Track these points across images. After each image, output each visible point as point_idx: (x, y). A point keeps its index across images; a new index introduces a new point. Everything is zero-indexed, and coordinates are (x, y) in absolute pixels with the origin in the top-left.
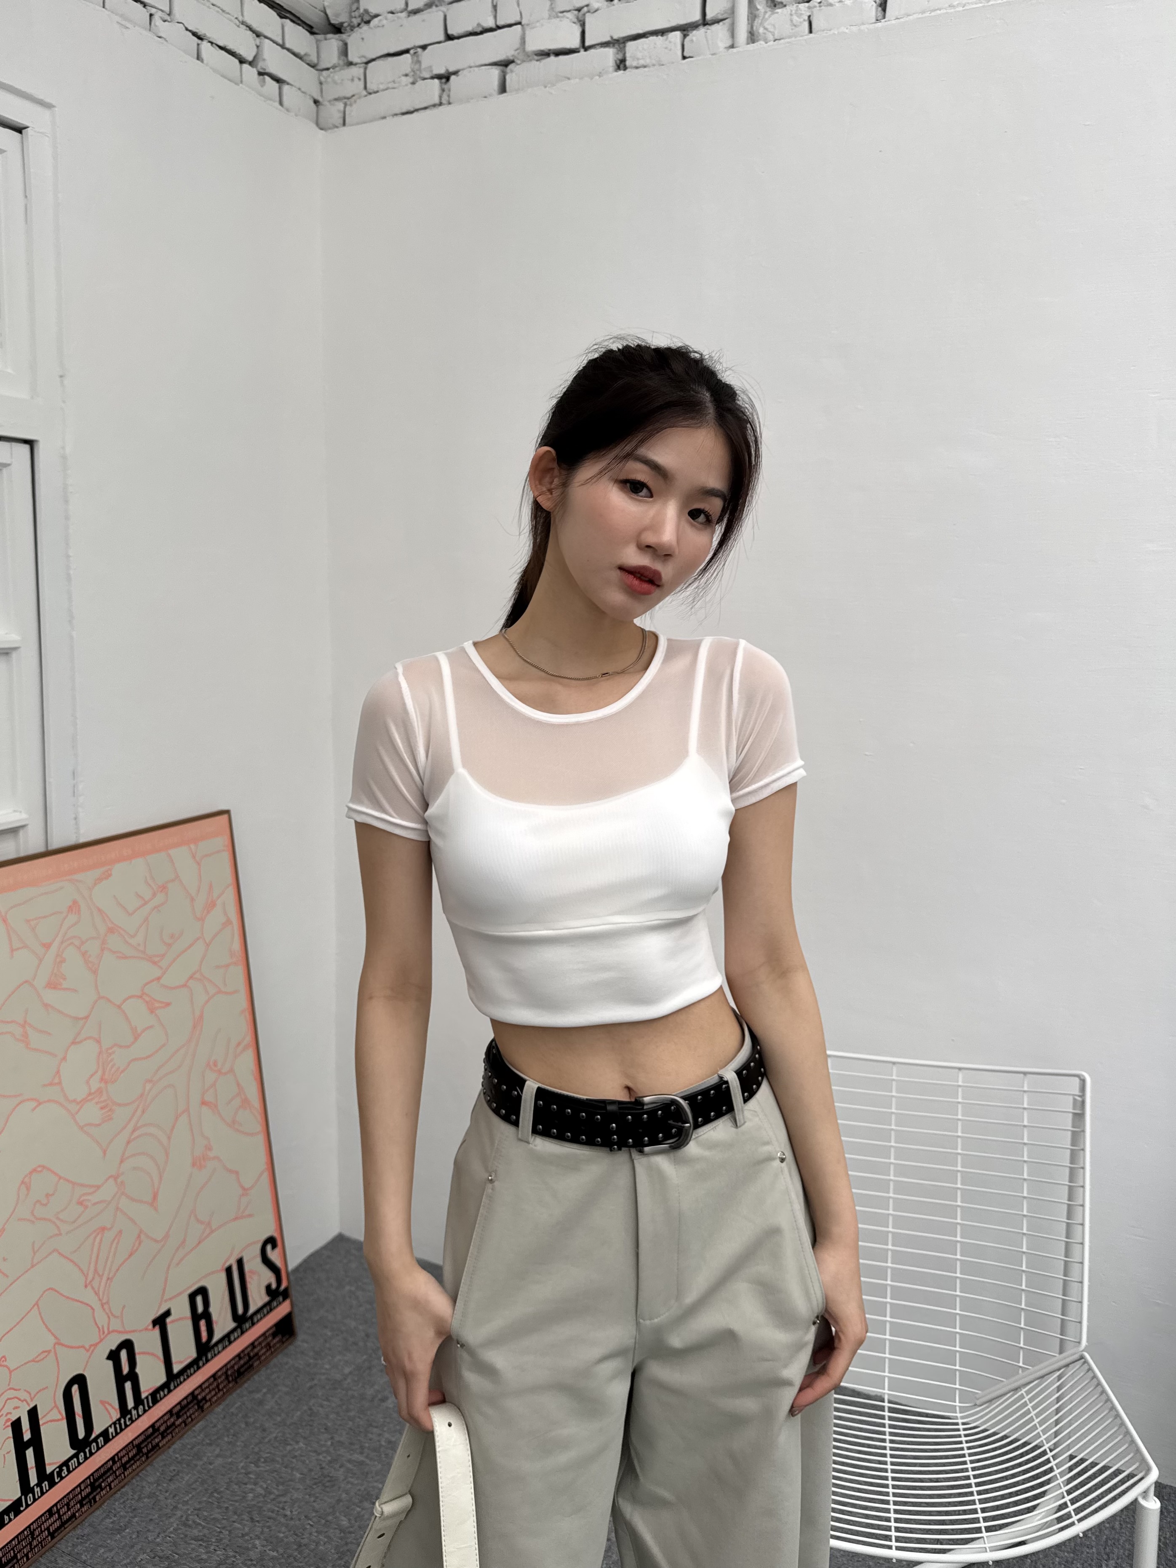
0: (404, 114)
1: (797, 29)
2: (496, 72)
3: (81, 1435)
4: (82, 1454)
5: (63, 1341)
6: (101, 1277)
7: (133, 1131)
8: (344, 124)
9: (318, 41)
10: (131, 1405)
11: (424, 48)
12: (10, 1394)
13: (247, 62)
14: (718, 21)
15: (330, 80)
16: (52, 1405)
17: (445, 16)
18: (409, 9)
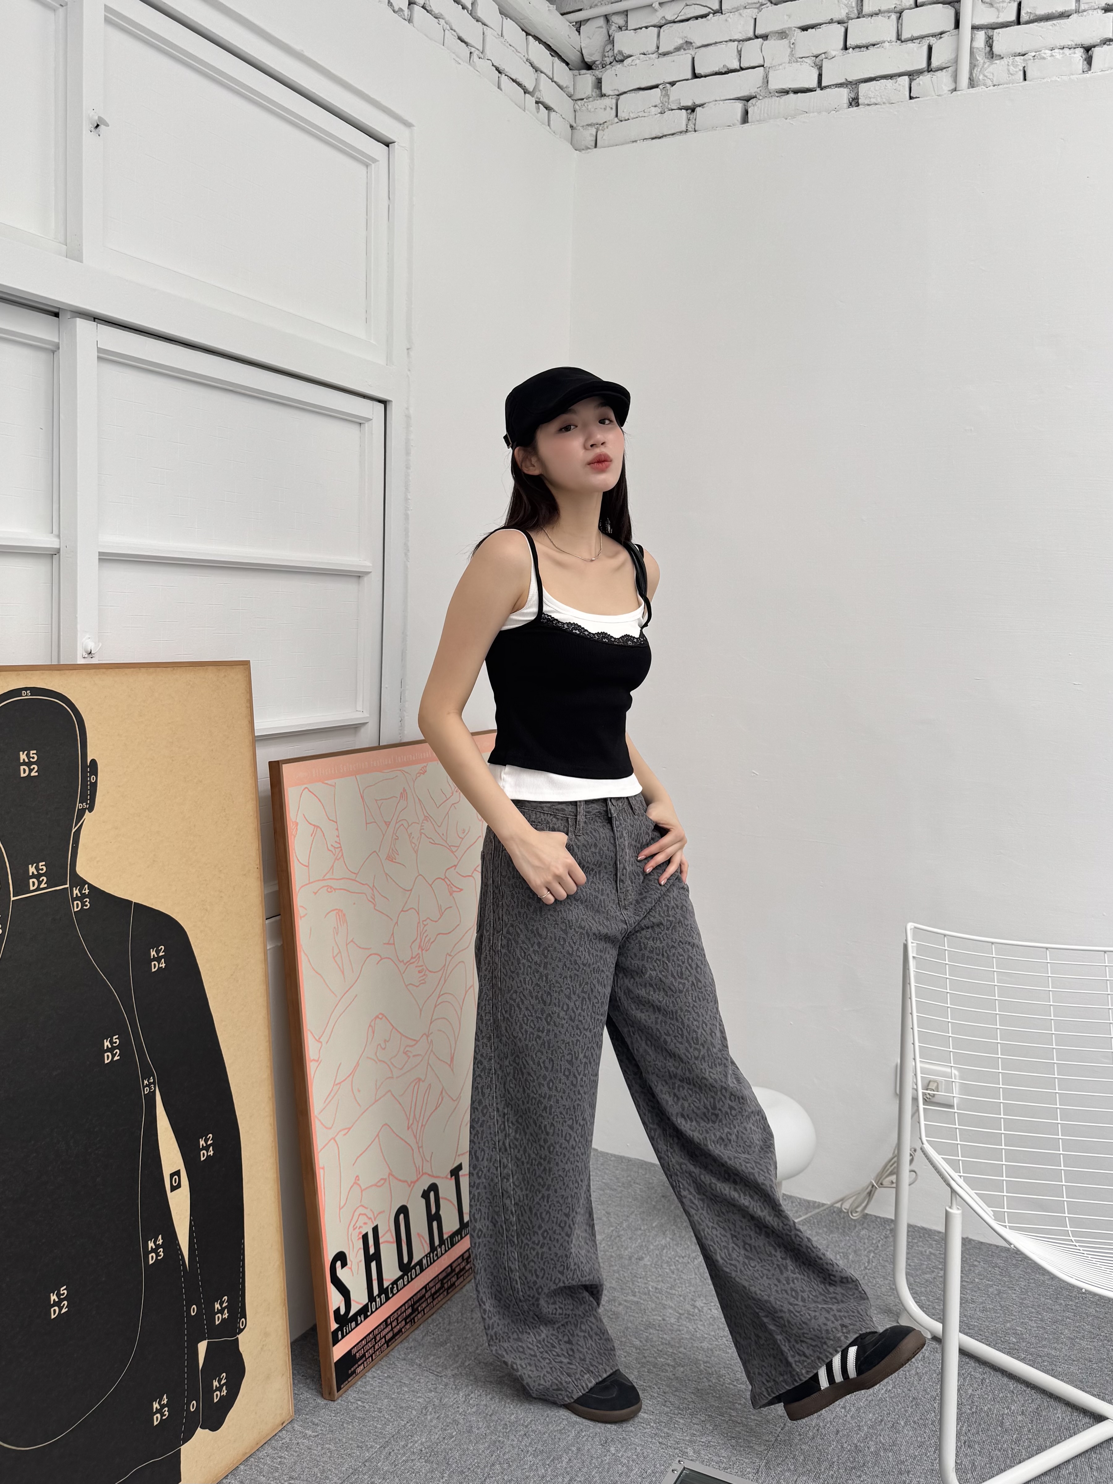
0: (653, 139)
1: (1013, 77)
2: (739, 106)
3: (406, 1260)
4: (406, 1277)
5: (394, 1173)
6: (418, 1122)
7: (439, 997)
8: (596, 146)
9: (574, 76)
10: (437, 1242)
11: (673, 84)
12: (361, 1210)
13: (529, 93)
14: (941, 69)
15: (584, 108)
16: (387, 1229)
17: (693, 58)
18: (660, 52)
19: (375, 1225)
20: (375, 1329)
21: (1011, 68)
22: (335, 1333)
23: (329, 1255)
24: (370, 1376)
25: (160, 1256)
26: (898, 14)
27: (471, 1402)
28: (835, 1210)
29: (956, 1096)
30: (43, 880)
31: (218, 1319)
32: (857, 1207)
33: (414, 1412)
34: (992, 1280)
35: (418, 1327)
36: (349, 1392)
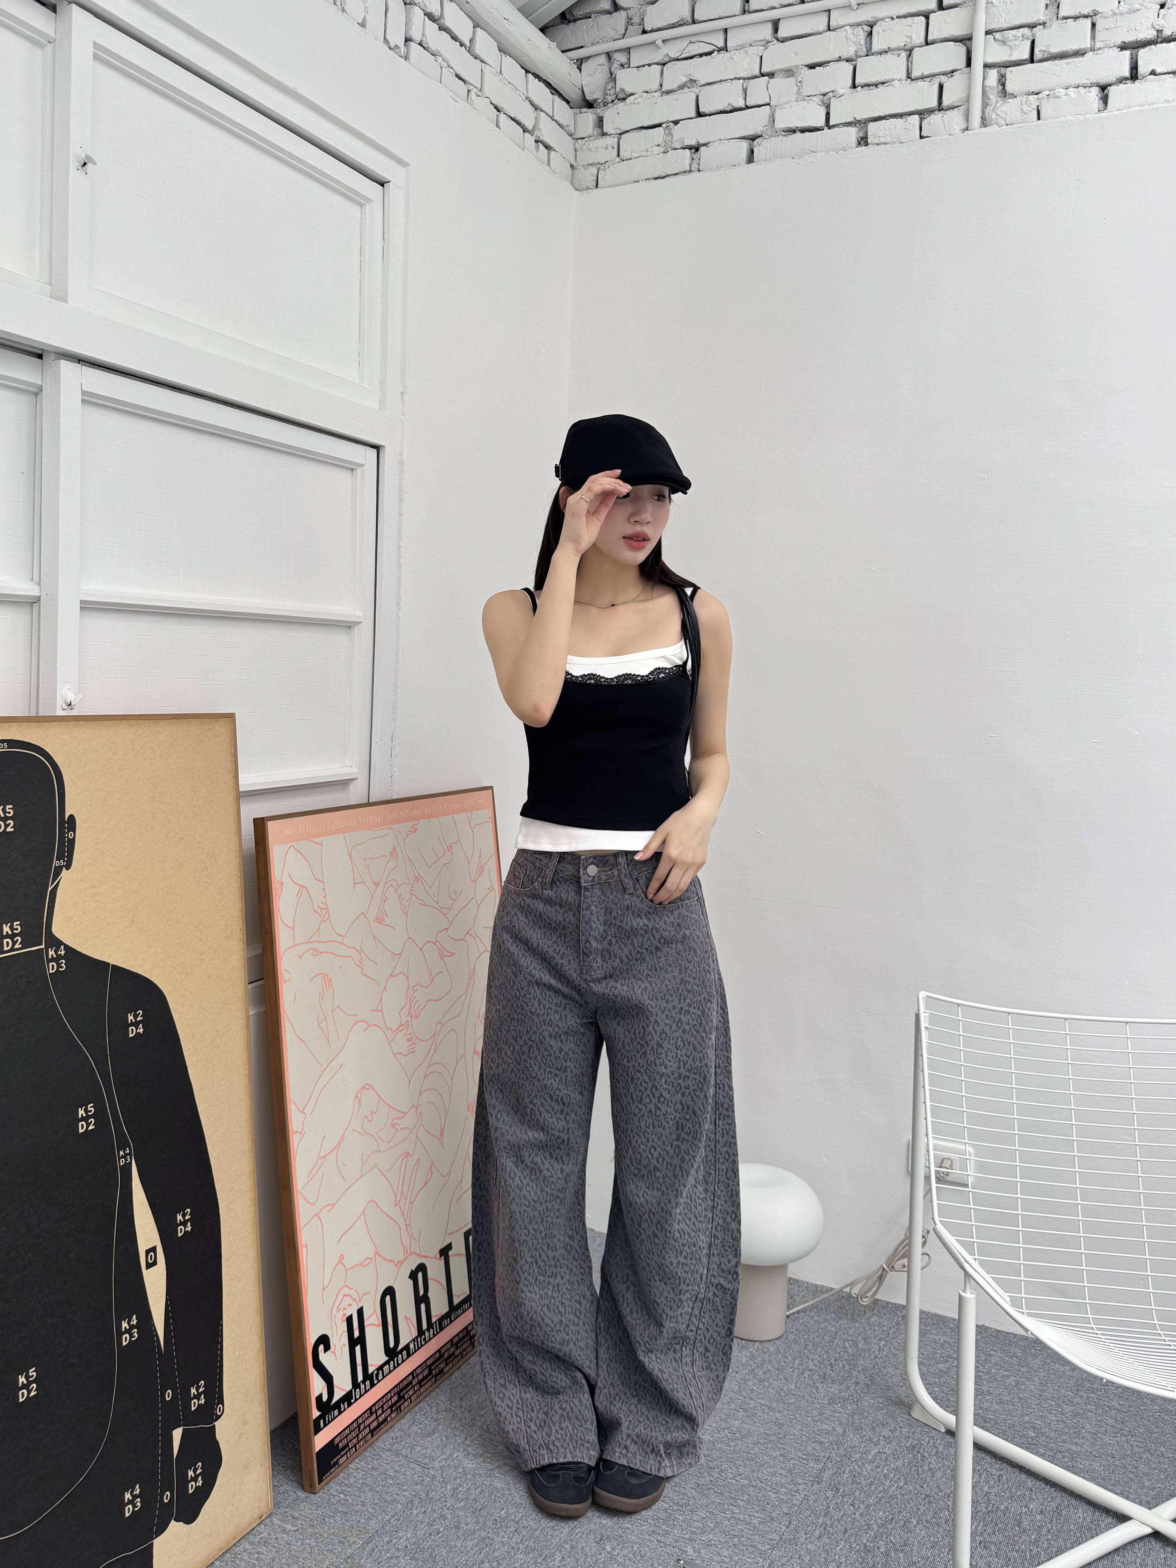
0: (655, 179)
1: (1027, 116)
2: (744, 145)
3: (392, 1345)
4: (392, 1362)
5: (380, 1252)
6: (406, 1199)
7: (428, 1067)
8: (597, 186)
9: (575, 114)
10: (425, 1326)
11: (676, 123)
12: (346, 1291)
13: (528, 132)
14: (953, 108)
15: (585, 147)
16: (373, 1310)
17: (698, 96)
18: (663, 90)
19: (360, 1306)
20: (359, 1418)
21: (1025, 107)
22: (317, 1421)
23: (311, 1338)
24: (354, 1467)
25: (134, 1337)
26: (908, 52)
27: (459, 1496)
28: (844, 1295)
29: (971, 1175)
30: (17, 940)
31: (194, 1405)
32: (867, 1292)
33: (399, 1505)
34: (1010, 1370)
35: (404, 1416)
36: (331, 1484)
